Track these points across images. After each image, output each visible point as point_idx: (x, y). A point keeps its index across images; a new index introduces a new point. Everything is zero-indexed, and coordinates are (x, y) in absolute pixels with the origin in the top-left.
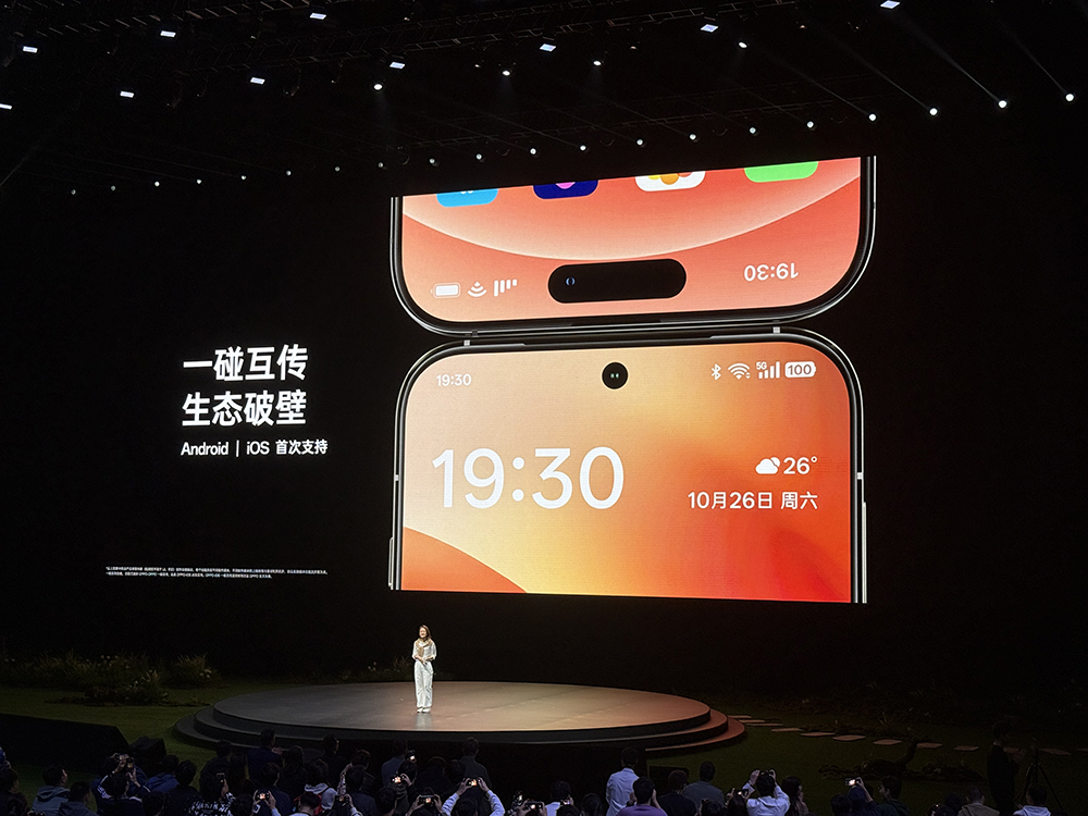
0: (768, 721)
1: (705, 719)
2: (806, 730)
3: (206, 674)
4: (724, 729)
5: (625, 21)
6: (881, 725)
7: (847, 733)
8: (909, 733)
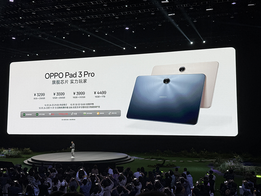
0: (138, 157)
1: (127, 157)
2: (145, 159)
3: (30, 151)
4: (130, 159)
5: (111, 27)
6: (159, 157)
7: (153, 159)
8: (164, 159)
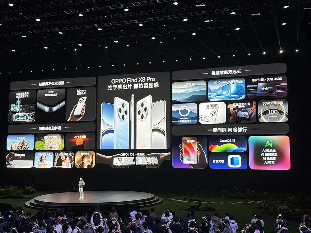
0: (168, 198)
1: (154, 198)
2: (177, 200)
3: (33, 191)
4: (158, 200)
5: (134, 36)
6: (194, 198)
7: (186, 200)
8: (200, 200)
